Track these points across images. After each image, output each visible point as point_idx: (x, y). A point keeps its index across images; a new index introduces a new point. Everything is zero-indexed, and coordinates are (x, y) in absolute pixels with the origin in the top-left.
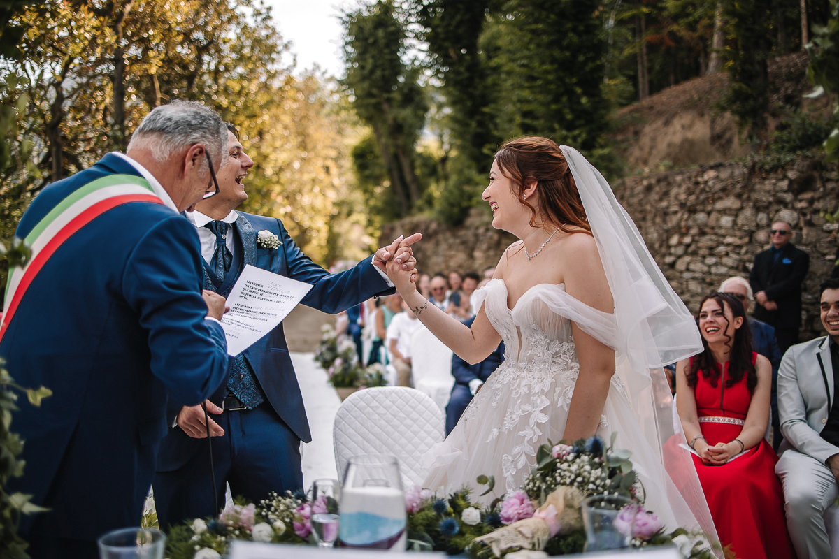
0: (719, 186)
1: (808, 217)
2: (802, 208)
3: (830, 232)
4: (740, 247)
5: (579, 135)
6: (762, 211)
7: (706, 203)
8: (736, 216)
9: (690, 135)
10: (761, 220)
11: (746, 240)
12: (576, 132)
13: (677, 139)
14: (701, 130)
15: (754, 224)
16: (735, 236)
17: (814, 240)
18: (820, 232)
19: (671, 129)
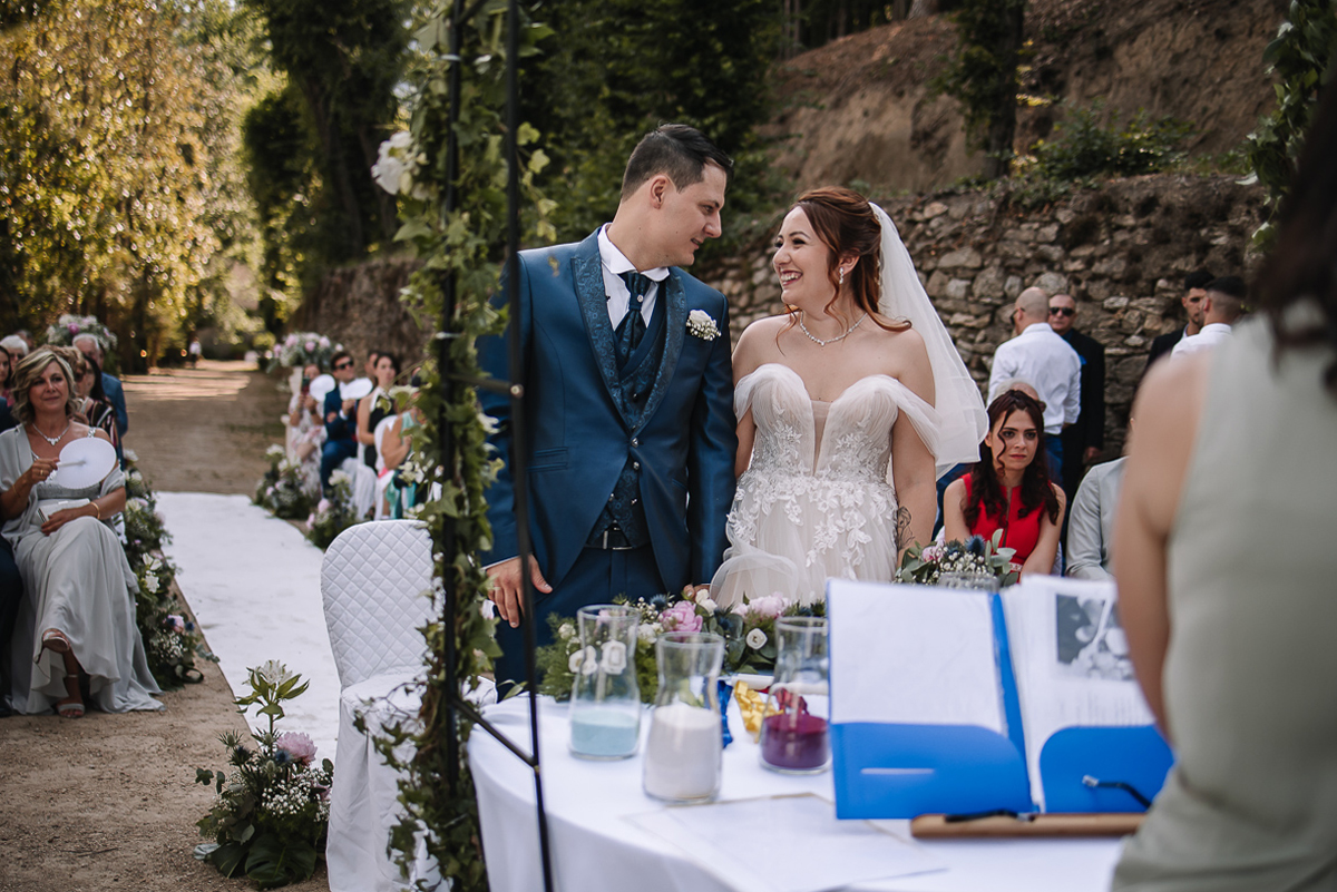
0: (947, 229)
1: (1083, 286)
2: (1075, 271)
3: (1113, 311)
4: (975, 330)
5: (715, 125)
6: (1013, 274)
7: (925, 255)
8: (973, 279)
9: (876, 128)
10: (1010, 288)
11: (986, 319)
12: (708, 121)
13: (855, 135)
14: (896, 122)
15: (1000, 294)
16: (969, 313)
17: (1089, 323)
18: (1098, 311)
19: (844, 117)
